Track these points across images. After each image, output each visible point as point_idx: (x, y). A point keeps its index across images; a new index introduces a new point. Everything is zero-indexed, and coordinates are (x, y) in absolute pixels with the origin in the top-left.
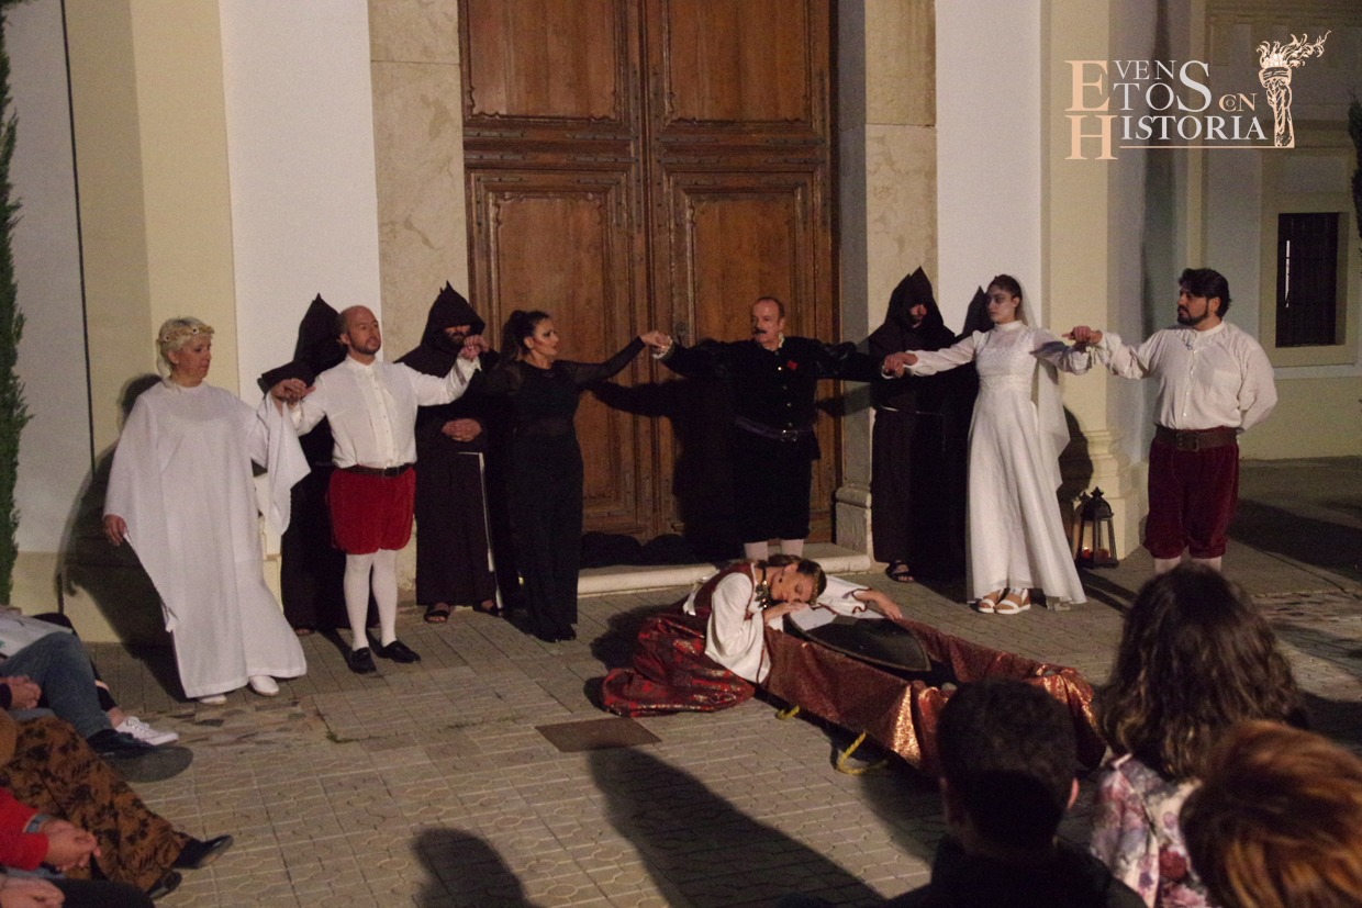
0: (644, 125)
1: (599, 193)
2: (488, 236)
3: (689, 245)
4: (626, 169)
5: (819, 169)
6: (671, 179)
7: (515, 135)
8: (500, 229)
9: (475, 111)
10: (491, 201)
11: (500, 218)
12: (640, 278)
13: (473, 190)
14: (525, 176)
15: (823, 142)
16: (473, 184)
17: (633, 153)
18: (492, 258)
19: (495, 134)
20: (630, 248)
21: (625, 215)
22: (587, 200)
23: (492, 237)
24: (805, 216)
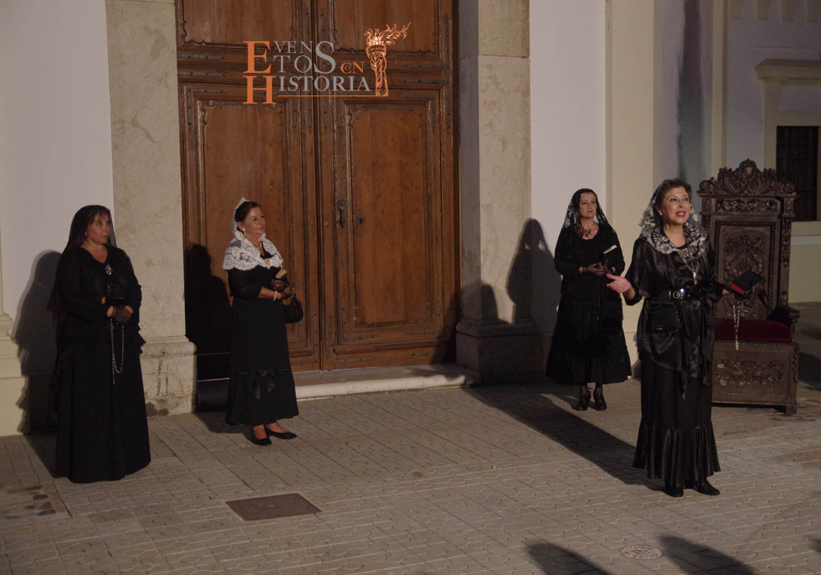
2: (196, 133)
3: (347, 142)
5: (444, 88)
7: (217, 58)
8: (205, 128)
9: (187, 39)
10: (199, 107)
11: (206, 119)
13: (185, 98)
14: (224, 89)
15: (447, 67)
16: (185, 93)
18: (199, 149)
19: (202, 56)
20: (303, 144)
21: (300, 119)
23: (199, 134)
24: (434, 122)
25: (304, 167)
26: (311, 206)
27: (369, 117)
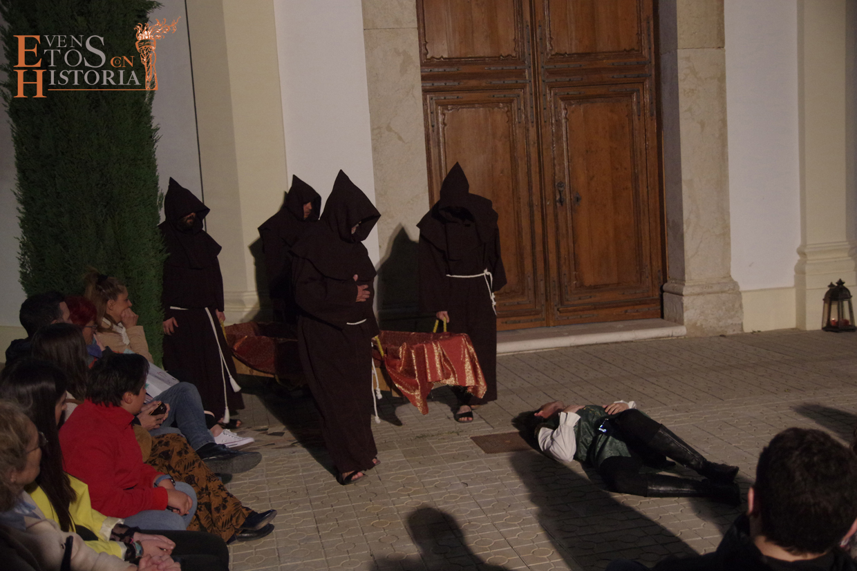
0: (534, 59)
1: (507, 103)
2: (438, 133)
3: (564, 133)
4: (523, 87)
5: (647, 80)
6: (552, 92)
7: (453, 70)
8: (445, 129)
9: (429, 56)
10: (439, 111)
11: (446, 121)
12: (534, 155)
13: (429, 105)
14: (460, 95)
15: (650, 62)
16: (428, 101)
17: (527, 76)
18: (441, 147)
19: (441, 70)
20: (527, 137)
21: (523, 116)
22: (500, 108)
23: (441, 134)
24: (639, 110)
25: (528, 155)
26: (536, 189)
27: (582, 110)
